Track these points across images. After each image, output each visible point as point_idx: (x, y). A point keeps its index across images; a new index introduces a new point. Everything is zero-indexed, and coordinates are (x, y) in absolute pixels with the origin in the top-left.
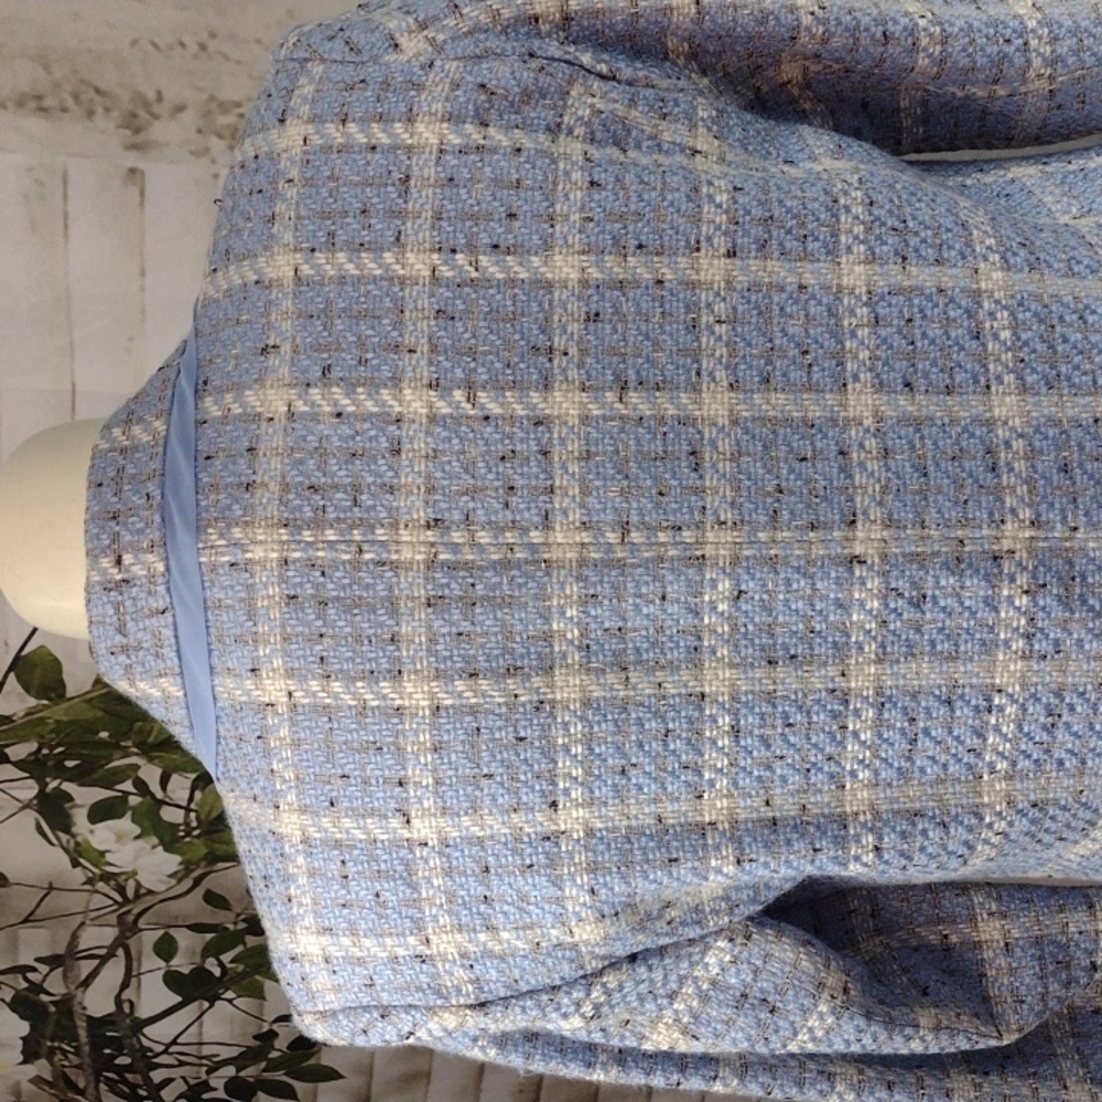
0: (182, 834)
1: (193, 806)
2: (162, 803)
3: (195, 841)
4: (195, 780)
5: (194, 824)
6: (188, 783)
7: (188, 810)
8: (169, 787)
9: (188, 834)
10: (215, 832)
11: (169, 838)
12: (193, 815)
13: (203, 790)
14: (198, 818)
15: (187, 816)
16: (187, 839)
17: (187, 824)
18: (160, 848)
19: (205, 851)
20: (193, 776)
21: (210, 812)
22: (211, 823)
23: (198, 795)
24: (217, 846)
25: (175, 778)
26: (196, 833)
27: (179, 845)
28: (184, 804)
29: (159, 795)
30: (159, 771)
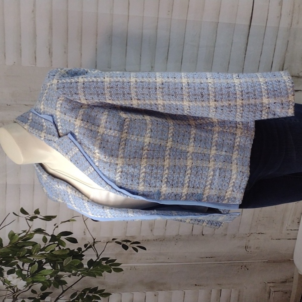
0: (27, 277)
1: (29, 270)
2: (23, 270)
3: (29, 278)
4: (30, 265)
5: (29, 274)
6: (28, 265)
7: (28, 271)
8: (24, 266)
9: (28, 277)
10: (33, 276)
11: (24, 278)
12: (29, 272)
13: (31, 267)
14: (30, 273)
15: (28, 273)
16: (28, 278)
17: (28, 274)
18: (22, 280)
19: (32, 280)
20: (29, 264)
21: (33, 271)
22: (33, 274)
23: (30, 268)
24: (34, 279)
25: (25, 264)
26: (30, 276)
27: (26, 279)
28: (27, 270)
29: (22, 268)
30: (22, 263)
